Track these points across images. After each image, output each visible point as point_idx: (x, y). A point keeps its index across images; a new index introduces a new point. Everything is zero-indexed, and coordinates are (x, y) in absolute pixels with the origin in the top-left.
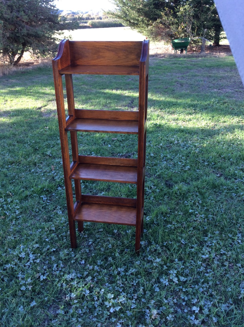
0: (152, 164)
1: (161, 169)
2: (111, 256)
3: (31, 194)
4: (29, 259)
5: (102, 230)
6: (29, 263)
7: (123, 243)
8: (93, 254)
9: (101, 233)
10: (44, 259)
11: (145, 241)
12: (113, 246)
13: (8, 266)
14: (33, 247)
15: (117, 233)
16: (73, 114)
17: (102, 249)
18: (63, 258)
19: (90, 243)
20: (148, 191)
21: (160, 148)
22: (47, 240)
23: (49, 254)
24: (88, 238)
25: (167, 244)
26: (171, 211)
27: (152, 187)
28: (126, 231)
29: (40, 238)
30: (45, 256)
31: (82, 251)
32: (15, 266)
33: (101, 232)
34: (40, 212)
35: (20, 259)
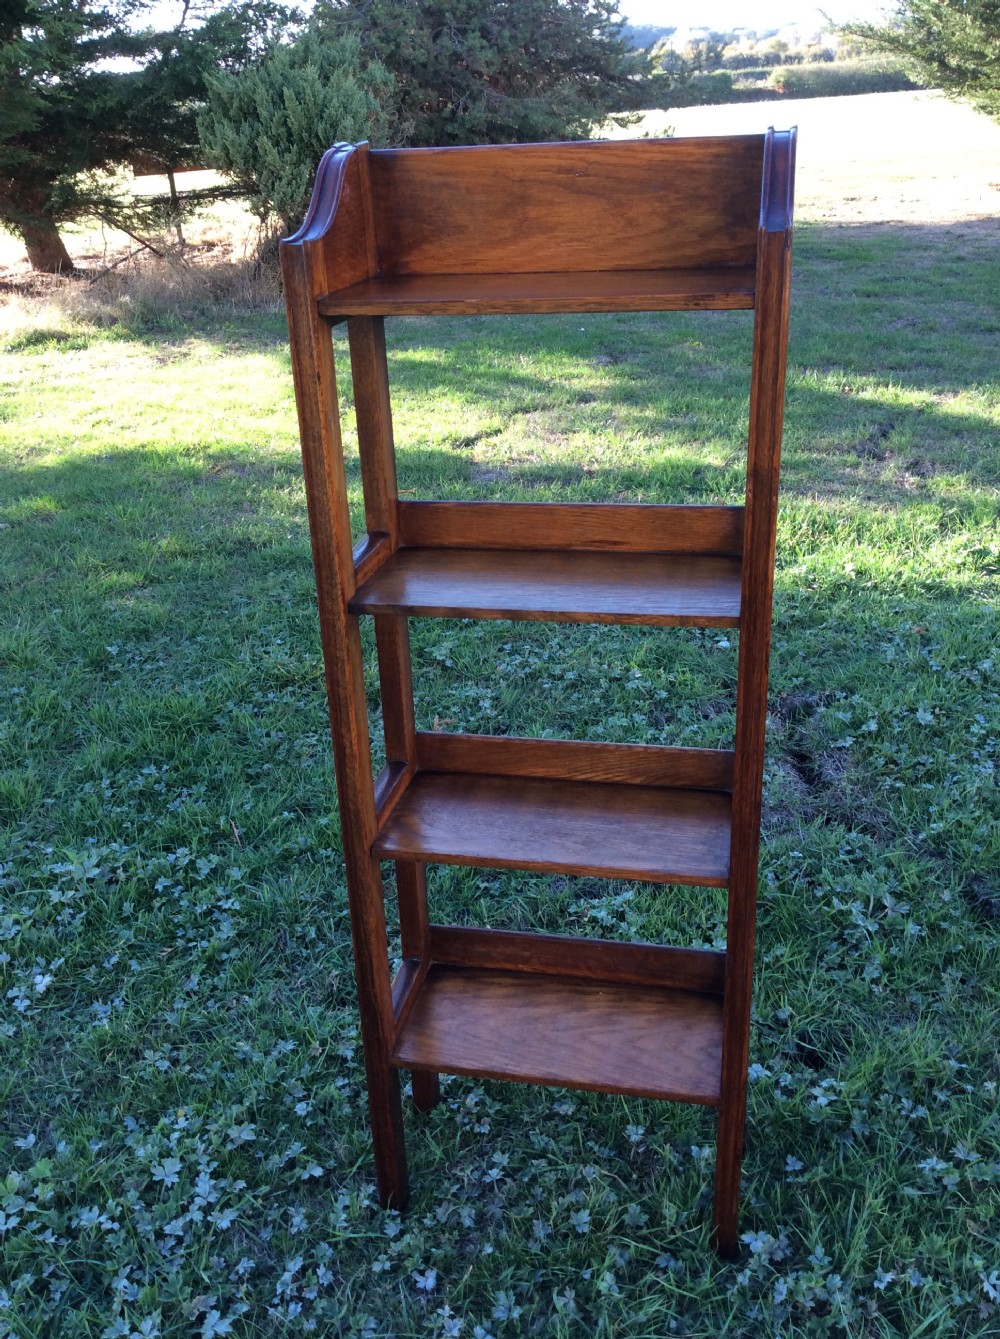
0: (914, 767)
1: (959, 805)
2: (574, 1282)
3: (311, 849)
4: (191, 1200)
5: (567, 1109)
6: (181, 1222)
7: (655, 1216)
8: (489, 1249)
9: (562, 1127)
10: (257, 1215)
11: (776, 1236)
12: (598, 1225)
13: (89, 1218)
14: (226, 1139)
15: (639, 1144)
17: (540, 1230)
18: (343, 1235)
19: (495, 1173)
20: (856, 926)
21: (979, 682)
22: (301, 1109)
23: (289, 1191)
24: (493, 1137)
25: (891, 1285)
26: (960, 1073)
27: (888, 901)
28: (688, 1144)
29: (276, 1093)
30: (266, 1197)
31: (439, 1211)
32: (116, 1226)
33: (565, 1119)
34: (321, 946)
35: (152, 1190)
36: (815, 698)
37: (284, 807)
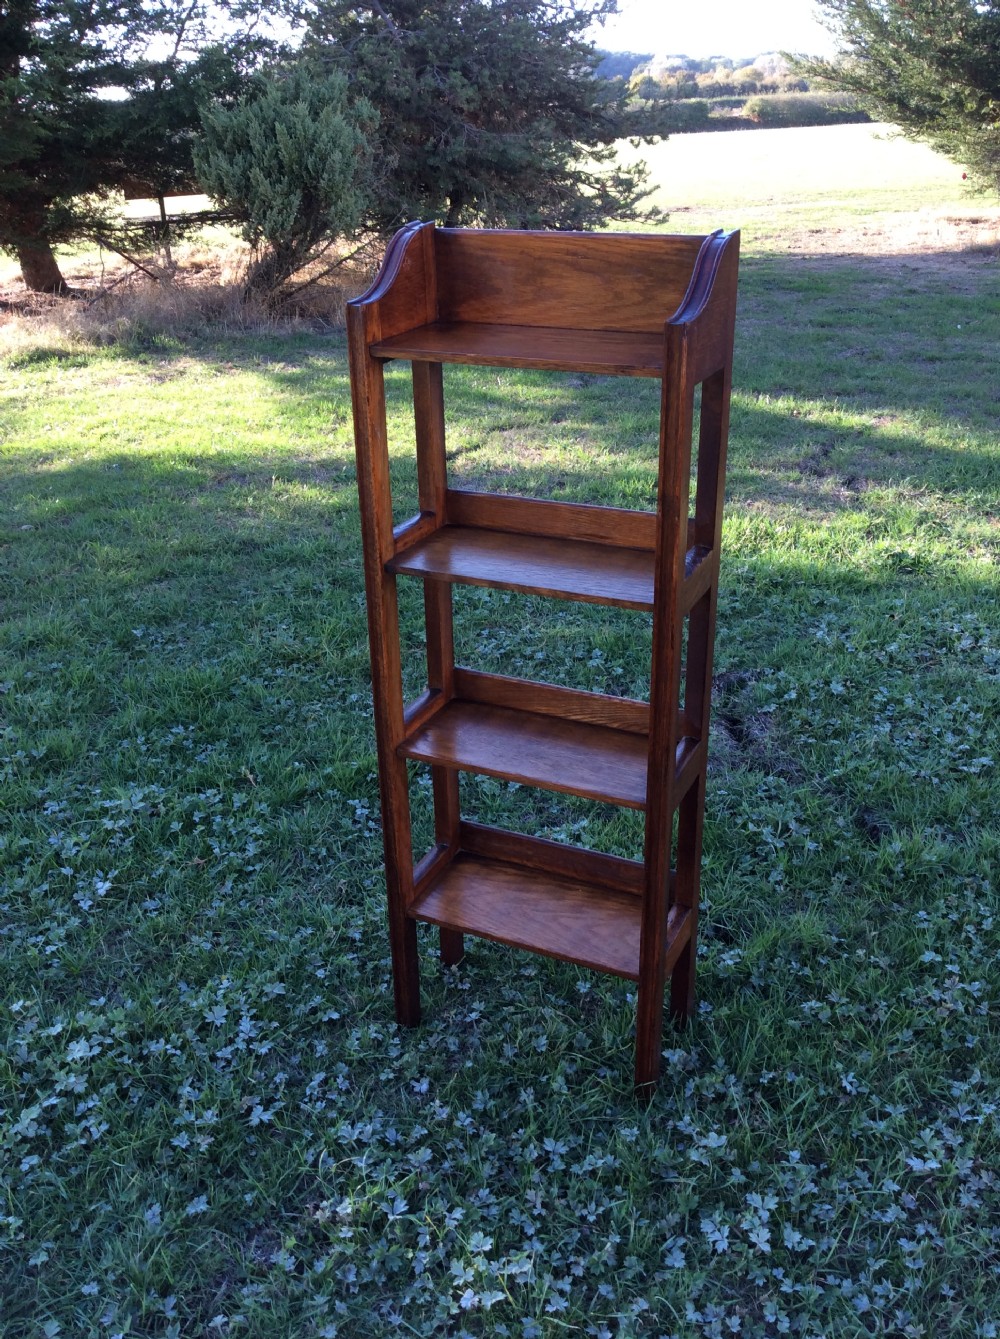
0: (825, 727)
1: (856, 755)
2: (534, 1083)
3: (320, 790)
4: (237, 1035)
5: (531, 972)
6: (230, 1049)
7: (597, 1041)
8: (469, 1064)
9: (526, 984)
10: (289, 1045)
11: (689, 1053)
12: (552, 1045)
13: (156, 1047)
14: (261, 994)
15: (587, 994)
16: (436, 507)
17: (509, 1051)
18: (356, 1056)
19: (474, 1016)
20: (767, 843)
21: (885, 661)
22: (320, 973)
23: (312, 1028)
24: (472, 992)
25: (773, 1080)
26: (839, 945)
27: (793, 825)
28: (624, 993)
29: (300, 963)
30: (295, 1034)
31: (431, 1040)
32: (178, 1052)
33: (529, 979)
34: (332, 861)
35: (204, 1028)
36: (748, 674)
37: (295, 758)
